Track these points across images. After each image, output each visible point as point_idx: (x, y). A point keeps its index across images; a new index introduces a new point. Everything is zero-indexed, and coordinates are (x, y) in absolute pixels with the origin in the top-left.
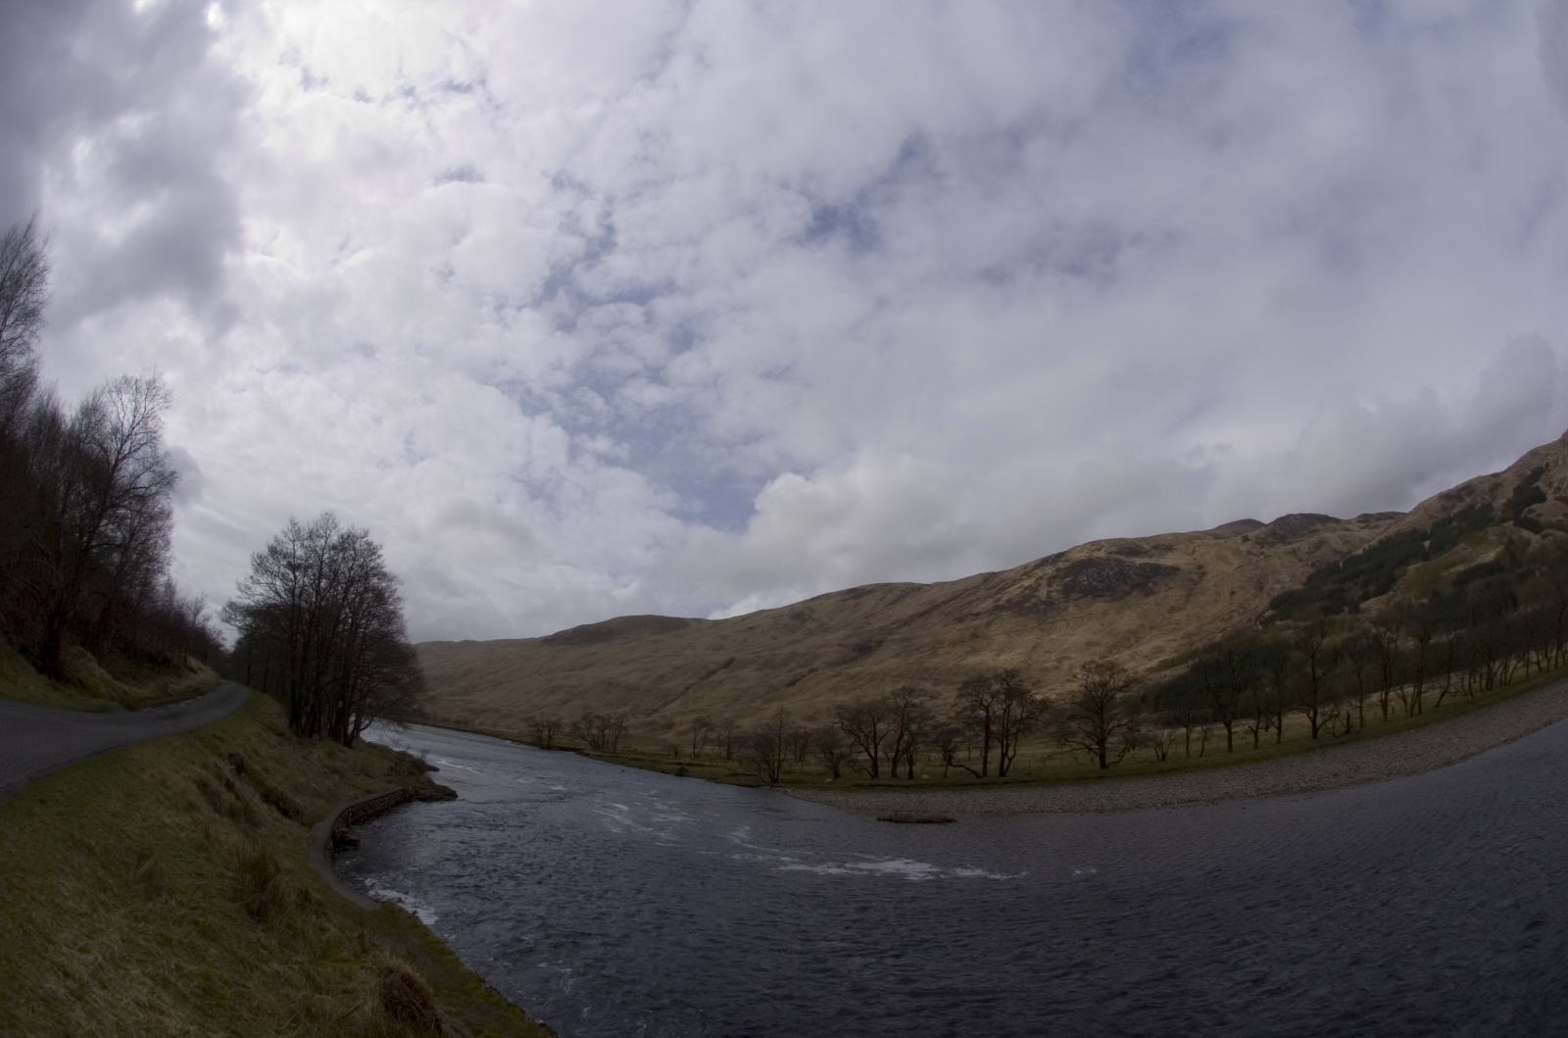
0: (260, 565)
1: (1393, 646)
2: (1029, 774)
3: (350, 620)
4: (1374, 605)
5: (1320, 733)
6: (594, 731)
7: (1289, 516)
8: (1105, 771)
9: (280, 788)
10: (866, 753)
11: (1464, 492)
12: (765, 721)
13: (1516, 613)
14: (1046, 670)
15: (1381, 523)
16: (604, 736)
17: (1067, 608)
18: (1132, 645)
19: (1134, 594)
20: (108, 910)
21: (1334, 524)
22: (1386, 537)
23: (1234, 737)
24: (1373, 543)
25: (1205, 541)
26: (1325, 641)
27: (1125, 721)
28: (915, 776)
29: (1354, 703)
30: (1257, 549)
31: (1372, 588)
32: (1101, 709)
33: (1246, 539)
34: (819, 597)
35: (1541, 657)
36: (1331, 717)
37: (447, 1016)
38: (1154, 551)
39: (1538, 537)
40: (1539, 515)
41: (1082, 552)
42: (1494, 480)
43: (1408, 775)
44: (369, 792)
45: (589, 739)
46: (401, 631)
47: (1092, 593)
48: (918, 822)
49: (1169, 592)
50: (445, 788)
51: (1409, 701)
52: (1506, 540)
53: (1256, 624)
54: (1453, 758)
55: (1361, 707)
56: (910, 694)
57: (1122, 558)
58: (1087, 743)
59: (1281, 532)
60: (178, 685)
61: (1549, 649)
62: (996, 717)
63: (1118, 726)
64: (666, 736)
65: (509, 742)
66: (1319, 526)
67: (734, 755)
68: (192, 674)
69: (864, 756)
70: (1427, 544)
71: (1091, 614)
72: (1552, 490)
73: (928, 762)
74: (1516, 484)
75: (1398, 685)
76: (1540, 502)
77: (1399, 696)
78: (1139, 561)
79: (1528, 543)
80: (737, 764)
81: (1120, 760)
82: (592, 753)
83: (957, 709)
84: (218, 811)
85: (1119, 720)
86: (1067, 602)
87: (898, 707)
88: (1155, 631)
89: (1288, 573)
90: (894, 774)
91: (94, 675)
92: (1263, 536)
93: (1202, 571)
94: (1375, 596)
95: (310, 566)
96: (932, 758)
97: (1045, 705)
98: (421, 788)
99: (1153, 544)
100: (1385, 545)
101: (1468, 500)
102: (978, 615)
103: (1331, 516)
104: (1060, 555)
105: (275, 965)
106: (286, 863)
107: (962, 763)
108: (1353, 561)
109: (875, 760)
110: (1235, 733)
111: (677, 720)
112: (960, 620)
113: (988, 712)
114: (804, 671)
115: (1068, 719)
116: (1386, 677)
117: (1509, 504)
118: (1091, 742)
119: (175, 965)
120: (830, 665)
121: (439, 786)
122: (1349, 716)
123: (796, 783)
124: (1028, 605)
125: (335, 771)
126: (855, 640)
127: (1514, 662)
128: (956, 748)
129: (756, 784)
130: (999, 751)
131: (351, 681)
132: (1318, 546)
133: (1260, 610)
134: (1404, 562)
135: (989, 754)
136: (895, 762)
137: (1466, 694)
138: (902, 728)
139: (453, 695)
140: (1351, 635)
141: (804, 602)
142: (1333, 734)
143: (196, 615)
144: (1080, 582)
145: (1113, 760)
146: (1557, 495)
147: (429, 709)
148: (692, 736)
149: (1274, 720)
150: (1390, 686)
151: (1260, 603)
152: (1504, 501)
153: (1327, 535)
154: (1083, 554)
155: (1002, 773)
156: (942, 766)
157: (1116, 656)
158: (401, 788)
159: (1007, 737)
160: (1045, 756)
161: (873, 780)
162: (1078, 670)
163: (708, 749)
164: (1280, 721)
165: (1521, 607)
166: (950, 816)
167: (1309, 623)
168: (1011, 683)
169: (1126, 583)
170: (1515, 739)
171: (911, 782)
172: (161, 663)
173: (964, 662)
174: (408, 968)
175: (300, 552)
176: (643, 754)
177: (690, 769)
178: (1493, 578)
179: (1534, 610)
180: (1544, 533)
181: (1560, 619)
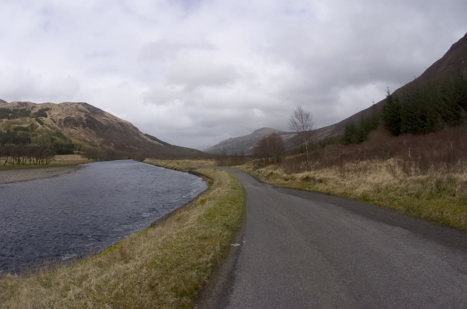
13: (30, 145)
39: (41, 126)
40: (44, 120)
42: (34, 105)
52: (31, 123)
70: (10, 114)
74: (40, 109)
76: (45, 117)
79: (38, 126)
101: (25, 107)
146: (51, 118)
152: (35, 112)
178: (25, 132)
179: (35, 146)
180: (44, 126)
181: (42, 151)
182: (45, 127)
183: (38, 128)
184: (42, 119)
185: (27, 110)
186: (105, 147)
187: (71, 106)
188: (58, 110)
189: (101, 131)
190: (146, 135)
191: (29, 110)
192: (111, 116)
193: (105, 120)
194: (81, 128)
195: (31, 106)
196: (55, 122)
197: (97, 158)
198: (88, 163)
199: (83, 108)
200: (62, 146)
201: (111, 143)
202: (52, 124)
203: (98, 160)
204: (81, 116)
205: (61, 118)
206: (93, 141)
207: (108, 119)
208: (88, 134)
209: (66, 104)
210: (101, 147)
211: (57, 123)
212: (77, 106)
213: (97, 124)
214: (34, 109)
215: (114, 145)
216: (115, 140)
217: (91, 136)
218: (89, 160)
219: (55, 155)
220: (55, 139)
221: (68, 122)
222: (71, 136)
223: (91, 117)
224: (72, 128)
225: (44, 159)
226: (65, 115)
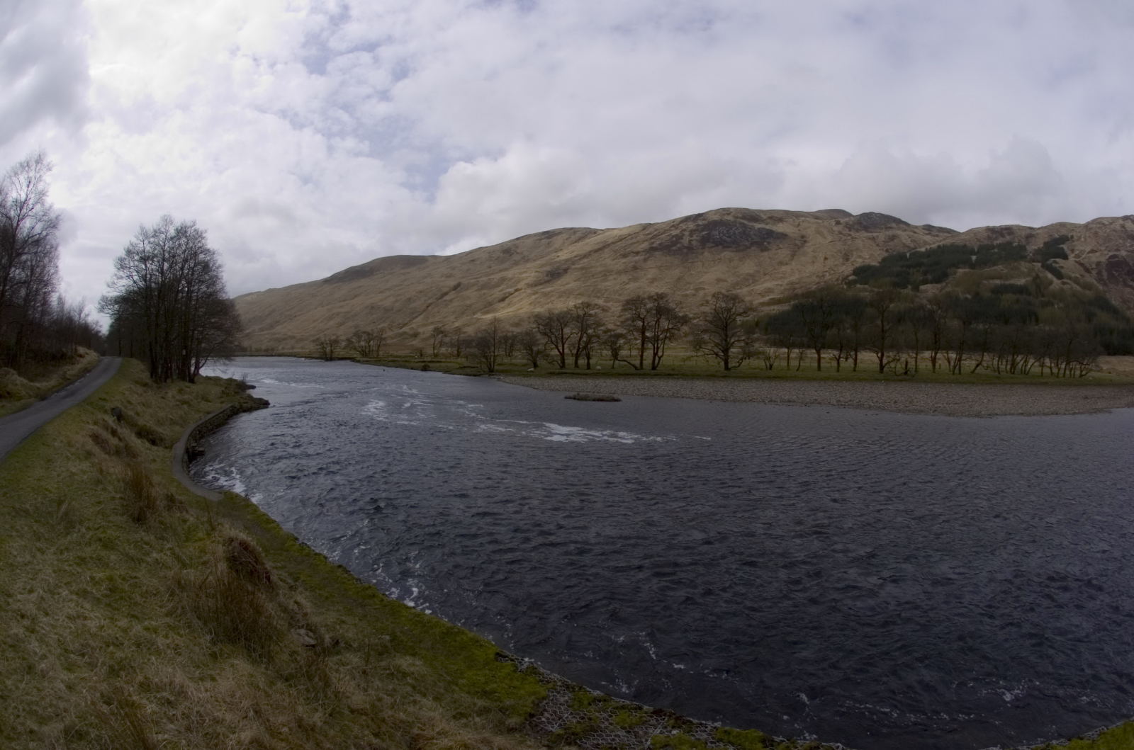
0: (121, 265)
1: (943, 321)
2: (673, 370)
3: (186, 289)
4: (930, 290)
5: (885, 369)
6: (363, 343)
7: (871, 213)
8: (728, 372)
9: (148, 425)
10: (556, 350)
11: (1006, 232)
12: (483, 328)
13: (1036, 327)
14: (686, 295)
15: (941, 234)
16: (369, 346)
17: (703, 253)
18: (749, 285)
19: (753, 248)
20: (43, 553)
21: (904, 226)
22: (943, 245)
23: (822, 361)
24: (933, 246)
25: (808, 219)
26: (892, 305)
27: (743, 338)
28: (591, 366)
29: (911, 354)
30: (846, 231)
31: (929, 277)
32: (726, 327)
33: (838, 223)
34: (522, 237)
35: (1053, 365)
36: (894, 360)
37: (275, 571)
38: (768, 221)
39: (1059, 282)
40: (1062, 267)
41: (715, 214)
42: (1029, 231)
43: (949, 415)
44: (208, 413)
45: (360, 350)
46: (222, 289)
47: (721, 244)
48: (594, 400)
49: (779, 251)
50: (261, 399)
51: (952, 363)
52: (1034, 274)
53: (842, 283)
54: (983, 413)
55: (916, 358)
56: (587, 307)
57: (746, 222)
58: (715, 351)
59: (865, 223)
60: (71, 370)
61: (1059, 362)
62: (650, 327)
63: (738, 341)
64: (414, 343)
65: (303, 359)
66: (894, 225)
67: (462, 354)
68: (81, 359)
69: (555, 352)
70: (974, 258)
71: (720, 259)
72: (1073, 255)
73: (601, 357)
74: (1046, 240)
75: (944, 349)
76: (1064, 259)
77: (945, 357)
78: (758, 226)
79: (1051, 283)
80: (463, 360)
81: (739, 366)
82: (361, 359)
83: (621, 319)
84: (108, 453)
85: (739, 336)
86: (703, 248)
87: (578, 316)
88: (767, 277)
89: (869, 253)
90: (576, 365)
91: (16, 385)
92: (851, 223)
93: (805, 239)
94: (931, 283)
95: (155, 256)
96: (604, 355)
97: (685, 320)
98: (244, 403)
99: (769, 215)
100: (942, 250)
101: (1008, 238)
102: (637, 253)
103: (903, 219)
104: (699, 216)
105: (155, 555)
106: (156, 479)
107: (625, 359)
108: (916, 254)
109: (562, 354)
110: (824, 358)
111: (421, 330)
112: (624, 256)
113: (644, 322)
114: (512, 290)
115: (702, 332)
116: (936, 342)
117: (1038, 251)
118: (718, 350)
119: (90, 577)
120: (530, 286)
121: (257, 399)
122: (907, 363)
123: (507, 372)
124: (674, 248)
125: (184, 402)
126: (548, 268)
127: (1031, 361)
128: (620, 348)
129: (479, 373)
130: (652, 352)
131: (191, 333)
132: (893, 238)
133: (846, 273)
134: (956, 265)
135: (645, 354)
136: (577, 356)
137: (995, 371)
138: (582, 331)
139: (263, 331)
140: (912, 306)
141: (511, 241)
142: (895, 373)
143: (80, 314)
144: (714, 236)
145: (734, 365)
146: (1077, 260)
147: (246, 344)
148: (432, 341)
149: (852, 353)
150: (938, 350)
151: (847, 269)
152: (1036, 248)
153: (899, 232)
154: (717, 216)
155: (654, 368)
156: (611, 360)
157: (739, 291)
158: (230, 405)
159: (658, 340)
160: (685, 357)
161: (561, 370)
162: (709, 298)
163: (443, 350)
164: (856, 356)
165: (1041, 325)
166: (616, 396)
167: (881, 290)
168: (661, 303)
169: (747, 240)
170: (1029, 415)
171: (588, 371)
172: (60, 358)
173: (628, 286)
174: (243, 536)
175: (148, 248)
176: (397, 357)
177: (431, 365)
178: (1022, 298)
179: (1050, 330)
180: (1065, 280)
181: (1070, 343)
182: (1068, 284)
183: (1052, 287)
184: (1058, 263)
185: (1016, 244)
187: (1112, 226)
188: (1087, 240)
191: (1020, 244)
195: (1024, 233)
196: (1087, 270)
202: (1081, 276)
205: (1098, 260)
209: (1099, 223)
211: (1093, 273)
212: (1123, 226)
214: (1032, 241)
219: (1100, 354)
220: (1095, 315)
221: (1116, 268)
222: (1126, 306)
224: (1124, 284)
225: (1074, 363)
226: (1106, 252)
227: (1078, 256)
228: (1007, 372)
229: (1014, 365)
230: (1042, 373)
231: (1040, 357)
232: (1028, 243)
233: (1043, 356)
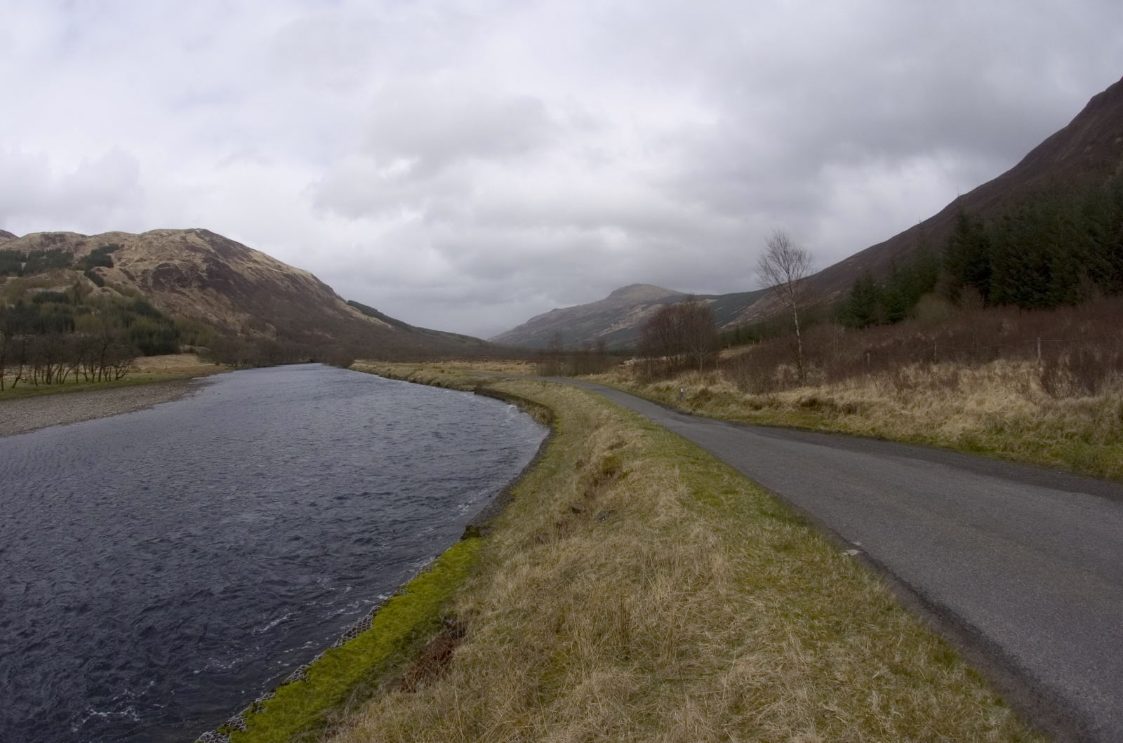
11: (59, 238)
13: (71, 335)
15: (2, 238)
35: (87, 371)
39: (100, 289)
40: (105, 275)
42: (81, 239)
52: (75, 282)
61: (94, 368)
70: (24, 264)
72: (120, 263)
74: (95, 248)
76: (109, 267)
79: (91, 290)
101: (59, 245)
117: (84, 259)
127: (67, 369)
134: (7, 272)
137: (32, 383)
146: (123, 268)
152: (83, 256)
165: (77, 332)
170: (67, 423)
178: (61, 305)
179: (86, 337)
180: (104, 288)
181: (105, 349)
182: (109, 291)
183: (91, 295)
184: (102, 271)
185: (64, 251)
186: (255, 334)
187: (170, 238)
188: (140, 249)
189: (244, 295)
190: (351, 303)
191: (69, 251)
192: (268, 259)
193: (253, 270)
194: (196, 291)
195: (74, 241)
196: (132, 278)
197: (236, 362)
198: (215, 373)
199: (199, 241)
200: (151, 335)
201: (267, 324)
202: (124, 283)
203: (239, 365)
204: (195, 261)
205: (146, 268)
206: (225, 321)
207: (259, 267)
208: (211, 305)
209: (157, 234)
210: (243, 335)
211: (138, 280)
212: (184, 238)
213: (234, 281)
214: (82, 248)
215: (275, 329)
216: (277, 318)
217: (220, 309)
218: (218, 368)
219: (136, 356)
220: (133, 319)
221: (166, 276)
222: (170, 310)
223: (218, 262)
224: (173, 290)
225: (109, 367)
226: (157, 261)
227: (125, 264)
228: (44, 383)
229: (49, 375)
230: (77, 380)
231: (74, 364)
232: (76, 251)
233: (77, 364)
